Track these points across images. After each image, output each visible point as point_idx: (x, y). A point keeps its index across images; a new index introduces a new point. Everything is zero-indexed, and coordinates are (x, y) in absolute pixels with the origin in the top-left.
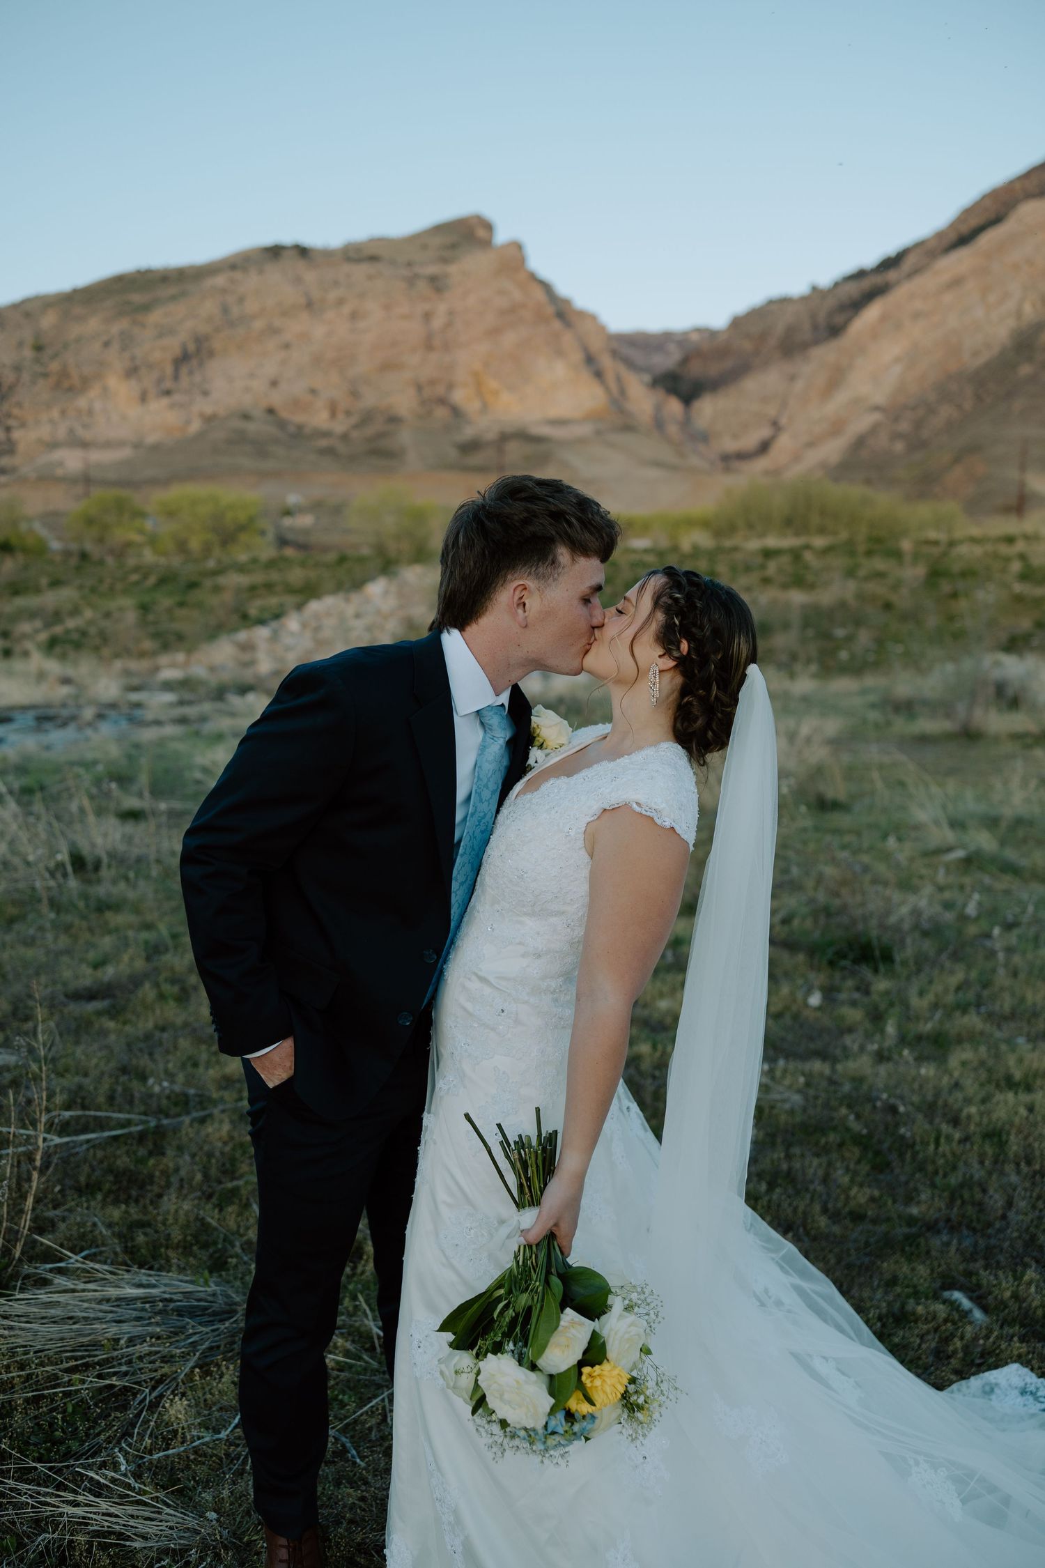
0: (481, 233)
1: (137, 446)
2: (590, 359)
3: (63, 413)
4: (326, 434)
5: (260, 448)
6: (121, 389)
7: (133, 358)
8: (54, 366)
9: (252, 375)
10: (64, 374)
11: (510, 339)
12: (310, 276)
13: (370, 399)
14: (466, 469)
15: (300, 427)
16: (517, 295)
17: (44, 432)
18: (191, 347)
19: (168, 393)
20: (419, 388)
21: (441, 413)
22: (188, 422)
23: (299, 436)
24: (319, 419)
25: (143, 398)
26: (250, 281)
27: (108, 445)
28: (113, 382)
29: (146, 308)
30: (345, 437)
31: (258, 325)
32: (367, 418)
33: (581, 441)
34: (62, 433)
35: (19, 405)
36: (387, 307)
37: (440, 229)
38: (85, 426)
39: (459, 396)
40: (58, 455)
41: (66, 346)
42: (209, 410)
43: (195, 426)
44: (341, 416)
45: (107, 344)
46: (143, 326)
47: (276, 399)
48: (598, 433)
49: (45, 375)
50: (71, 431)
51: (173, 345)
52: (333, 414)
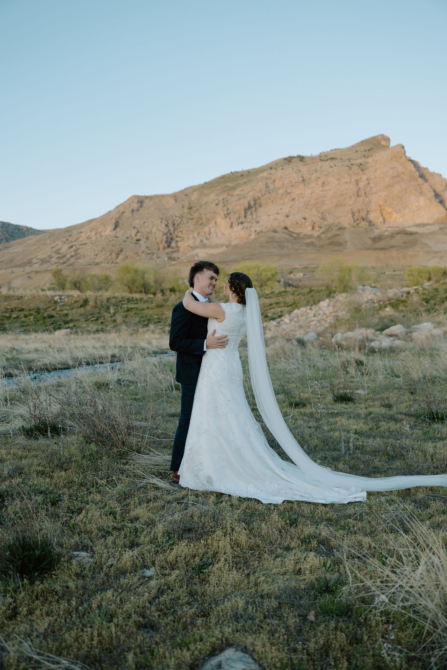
0: (383, 143)
1: (227, 247)
2: (437, 195)
3: (198, 234)
4: (310, 237)
5: (280, 244)
6: (222, 223)
7: (228, 209)
8: (196, 215)
9: (278, 214)
10: (200, 218)
11: (396, 189)
12: (304, 169)
13: (330, 220)
14: (375, 249)
15: (298, 234)
16: (401, 169)
17: (191, 242)
18: (252, 203)
19: (242, 223)
20: (353, 214)
21: (363, 224)
22: (250, 235)
23: (298, 238)
24: (307, 230)
25: (231, 226)
26: (279, 173)
27: (216, 246)
28: (219, 220)
29: (234, 188)
30: (319, 236)
31: (281, 191)
32: (329, 228)
33: (432, 233)
34: (198, 242)
35: (181, 232)
36: (339, 179)
37: (363, 143)
38: (207, 239)
39: (372, 216)
40: (195, 252)
41: (201, 207)
42: (258, 230)
43: (253, 237)
44: (317, 229)
45: (217, 204)
46: (232, 196)
47: (288, 223)
48: (441, 229)
49: (192, 219)
50: (202, 241)
51: (244, 203)
52: (313, 229)
